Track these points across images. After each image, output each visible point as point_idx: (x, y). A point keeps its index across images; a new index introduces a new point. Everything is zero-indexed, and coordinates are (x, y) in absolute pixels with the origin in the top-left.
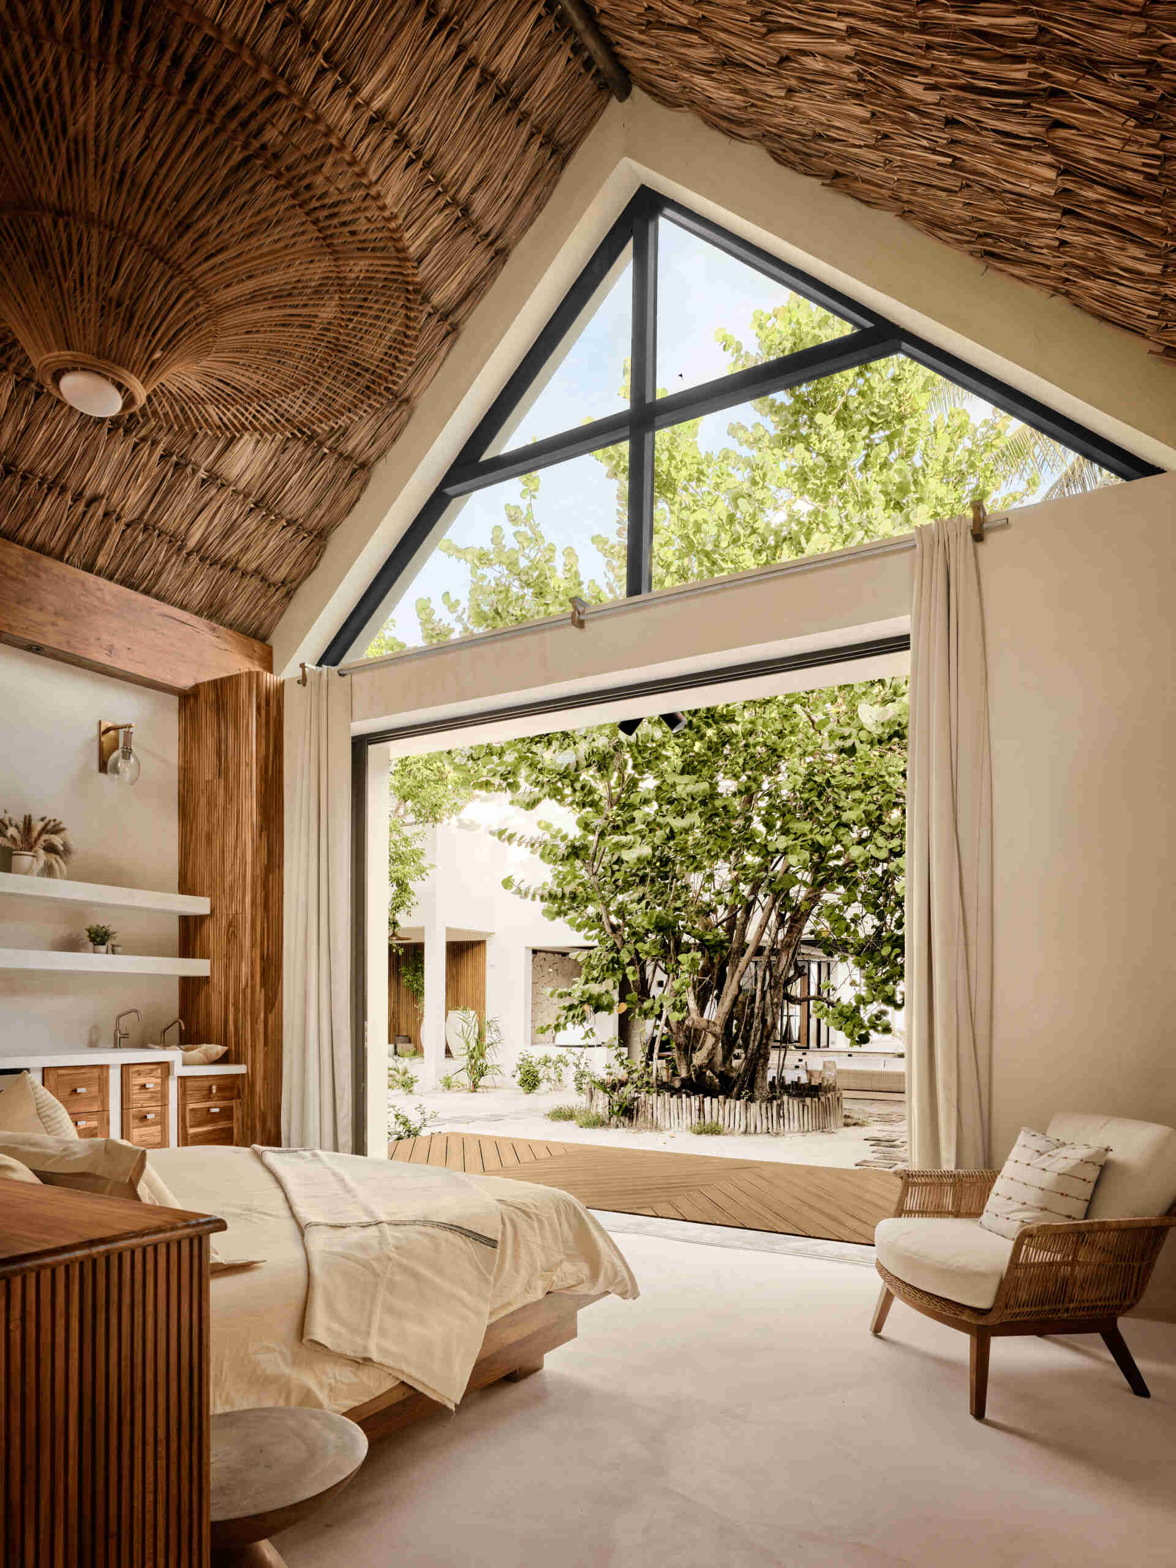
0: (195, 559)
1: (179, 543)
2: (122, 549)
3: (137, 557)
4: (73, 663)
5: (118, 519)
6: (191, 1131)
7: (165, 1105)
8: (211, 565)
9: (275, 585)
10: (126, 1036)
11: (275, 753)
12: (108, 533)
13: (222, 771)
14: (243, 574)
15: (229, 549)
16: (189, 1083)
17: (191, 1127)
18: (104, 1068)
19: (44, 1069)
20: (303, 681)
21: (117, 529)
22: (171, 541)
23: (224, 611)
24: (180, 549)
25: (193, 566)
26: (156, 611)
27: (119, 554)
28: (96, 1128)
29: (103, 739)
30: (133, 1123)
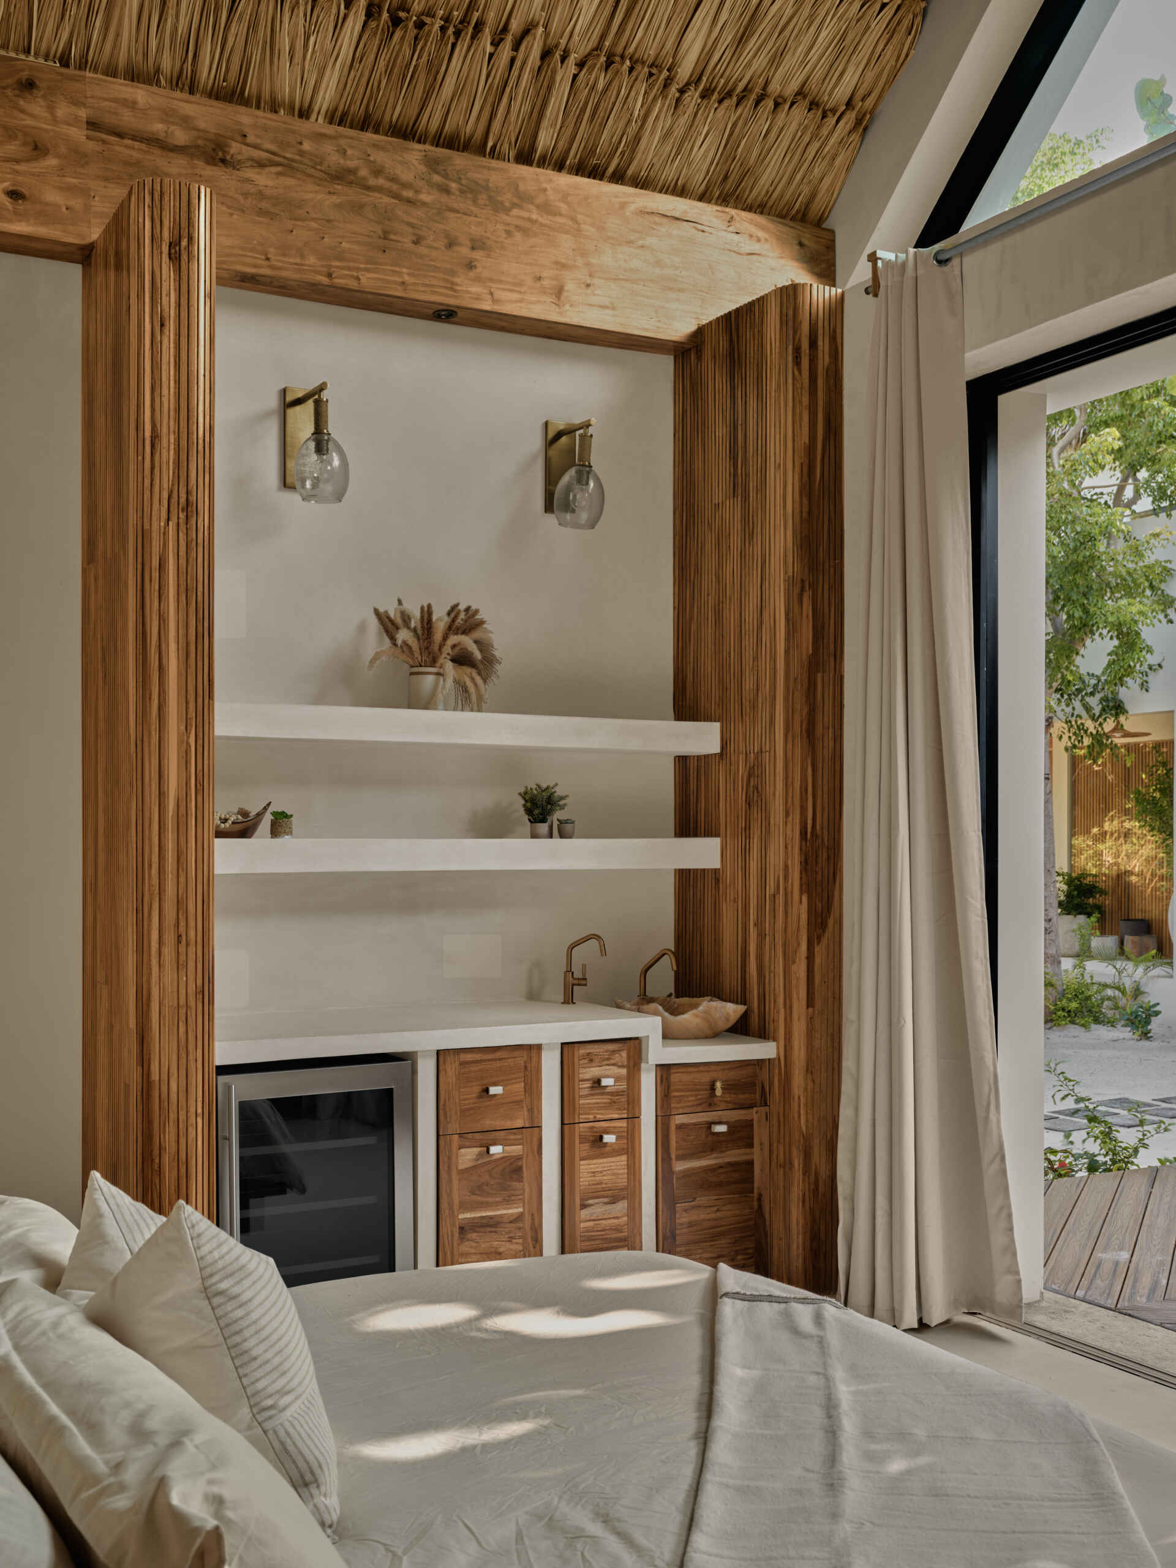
0: (692, 98)
1: (665, 74)
2: (575, 111)
3: (598, 121)
4: (502, 329)
5: (564, 59)
6: (679, 1166)
7: (634, 1117)
8: (720, 102)
9: (833, 111)
10: (582, 981)
11: (826, 439)
12: (550, 88)
13: (738, 487)
14: (777, 105)
15: (749, 64)
16: (675, 1077)
17: (680, 1158)
18: (534, 1050)
19: (438, 1052)
20: (873, 289)
21: (564, 74)
22: (651, 75)
23: (747, 182)
24: (666, 85)
25: (690, 111)
26: (633, 207)
27: (572, 120)
28: (519, 1158)
29: (551, 453)
30: (581, 1149)
